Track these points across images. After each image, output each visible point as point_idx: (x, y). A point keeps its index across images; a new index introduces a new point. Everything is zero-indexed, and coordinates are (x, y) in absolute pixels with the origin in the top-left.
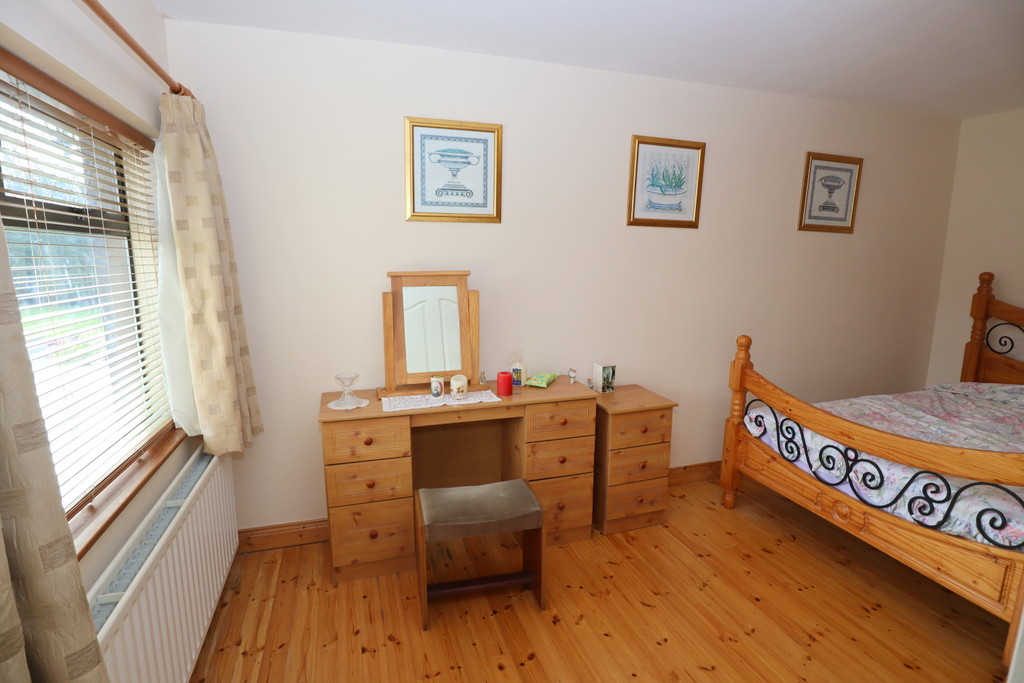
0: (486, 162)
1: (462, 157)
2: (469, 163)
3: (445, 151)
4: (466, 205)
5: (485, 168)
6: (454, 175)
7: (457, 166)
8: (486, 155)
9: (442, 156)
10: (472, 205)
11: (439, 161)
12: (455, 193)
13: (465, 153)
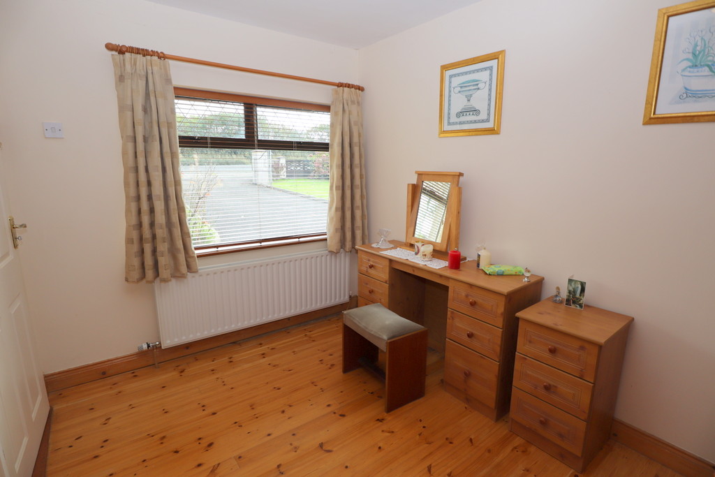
0: (490, 85)
1: (474, 85)
2: (478, 89)
3: (463, 83)
4: (475, 122)
5: (490, 90)
6: (469, 100)
7: (471, 93)
8: (491, 80)
9: (461, 87)
10: (480, 121)
11: (460, 92)
12: (468, 114)
13: (477, 81)
